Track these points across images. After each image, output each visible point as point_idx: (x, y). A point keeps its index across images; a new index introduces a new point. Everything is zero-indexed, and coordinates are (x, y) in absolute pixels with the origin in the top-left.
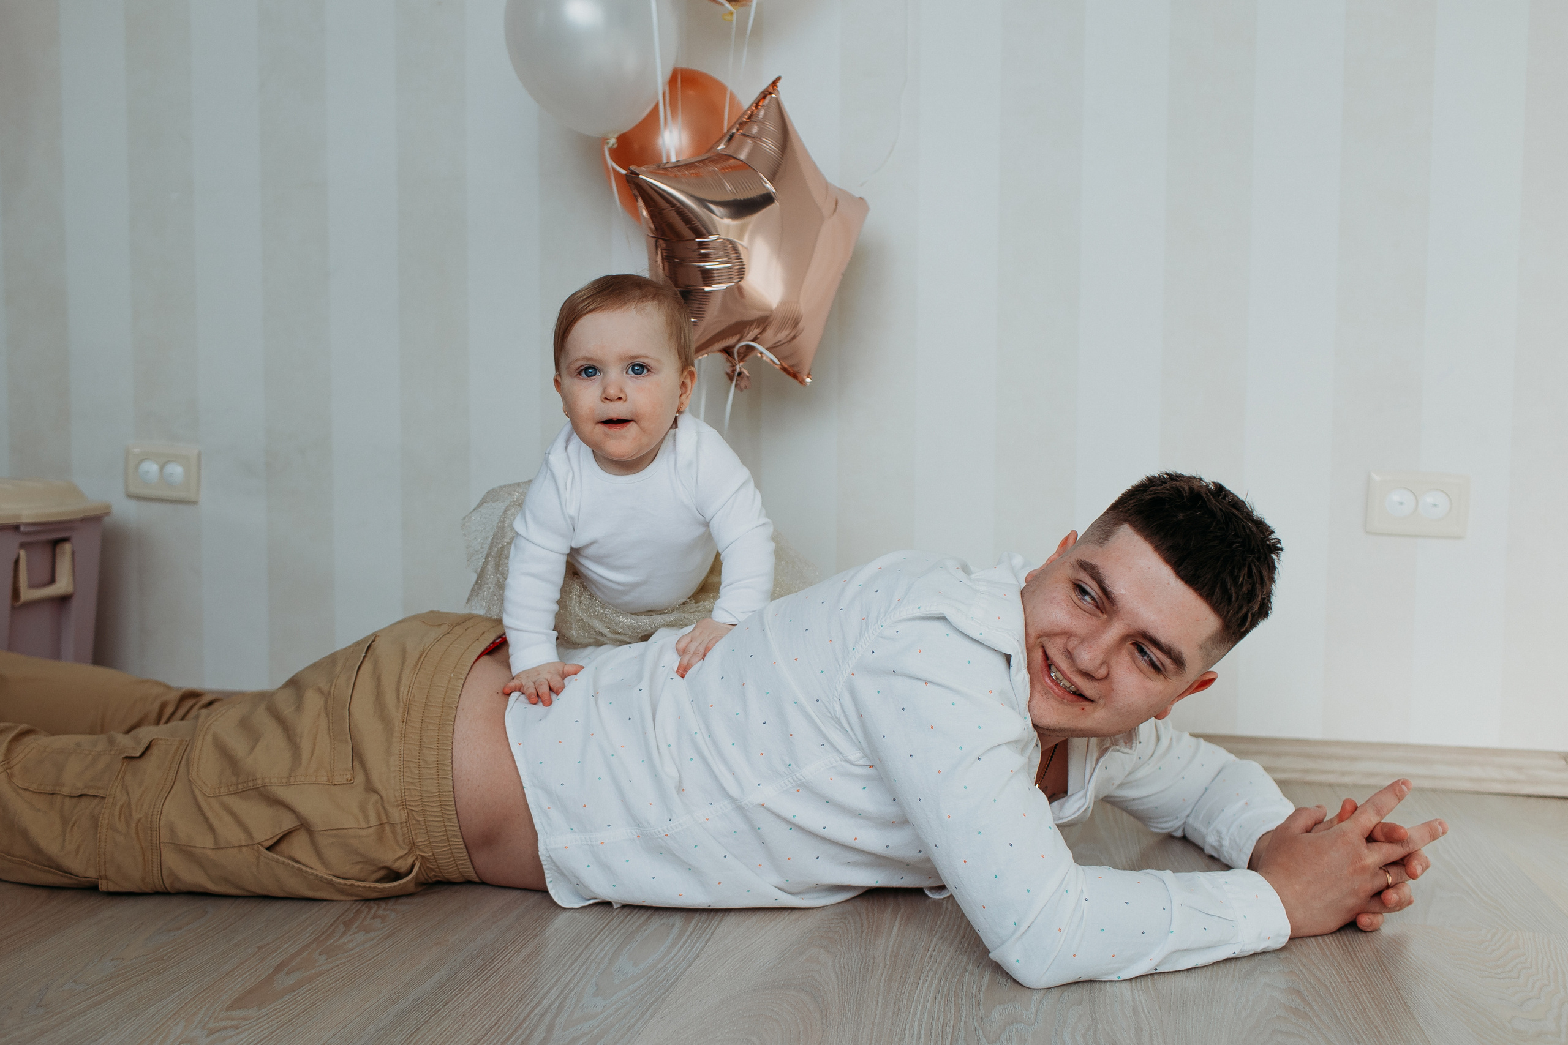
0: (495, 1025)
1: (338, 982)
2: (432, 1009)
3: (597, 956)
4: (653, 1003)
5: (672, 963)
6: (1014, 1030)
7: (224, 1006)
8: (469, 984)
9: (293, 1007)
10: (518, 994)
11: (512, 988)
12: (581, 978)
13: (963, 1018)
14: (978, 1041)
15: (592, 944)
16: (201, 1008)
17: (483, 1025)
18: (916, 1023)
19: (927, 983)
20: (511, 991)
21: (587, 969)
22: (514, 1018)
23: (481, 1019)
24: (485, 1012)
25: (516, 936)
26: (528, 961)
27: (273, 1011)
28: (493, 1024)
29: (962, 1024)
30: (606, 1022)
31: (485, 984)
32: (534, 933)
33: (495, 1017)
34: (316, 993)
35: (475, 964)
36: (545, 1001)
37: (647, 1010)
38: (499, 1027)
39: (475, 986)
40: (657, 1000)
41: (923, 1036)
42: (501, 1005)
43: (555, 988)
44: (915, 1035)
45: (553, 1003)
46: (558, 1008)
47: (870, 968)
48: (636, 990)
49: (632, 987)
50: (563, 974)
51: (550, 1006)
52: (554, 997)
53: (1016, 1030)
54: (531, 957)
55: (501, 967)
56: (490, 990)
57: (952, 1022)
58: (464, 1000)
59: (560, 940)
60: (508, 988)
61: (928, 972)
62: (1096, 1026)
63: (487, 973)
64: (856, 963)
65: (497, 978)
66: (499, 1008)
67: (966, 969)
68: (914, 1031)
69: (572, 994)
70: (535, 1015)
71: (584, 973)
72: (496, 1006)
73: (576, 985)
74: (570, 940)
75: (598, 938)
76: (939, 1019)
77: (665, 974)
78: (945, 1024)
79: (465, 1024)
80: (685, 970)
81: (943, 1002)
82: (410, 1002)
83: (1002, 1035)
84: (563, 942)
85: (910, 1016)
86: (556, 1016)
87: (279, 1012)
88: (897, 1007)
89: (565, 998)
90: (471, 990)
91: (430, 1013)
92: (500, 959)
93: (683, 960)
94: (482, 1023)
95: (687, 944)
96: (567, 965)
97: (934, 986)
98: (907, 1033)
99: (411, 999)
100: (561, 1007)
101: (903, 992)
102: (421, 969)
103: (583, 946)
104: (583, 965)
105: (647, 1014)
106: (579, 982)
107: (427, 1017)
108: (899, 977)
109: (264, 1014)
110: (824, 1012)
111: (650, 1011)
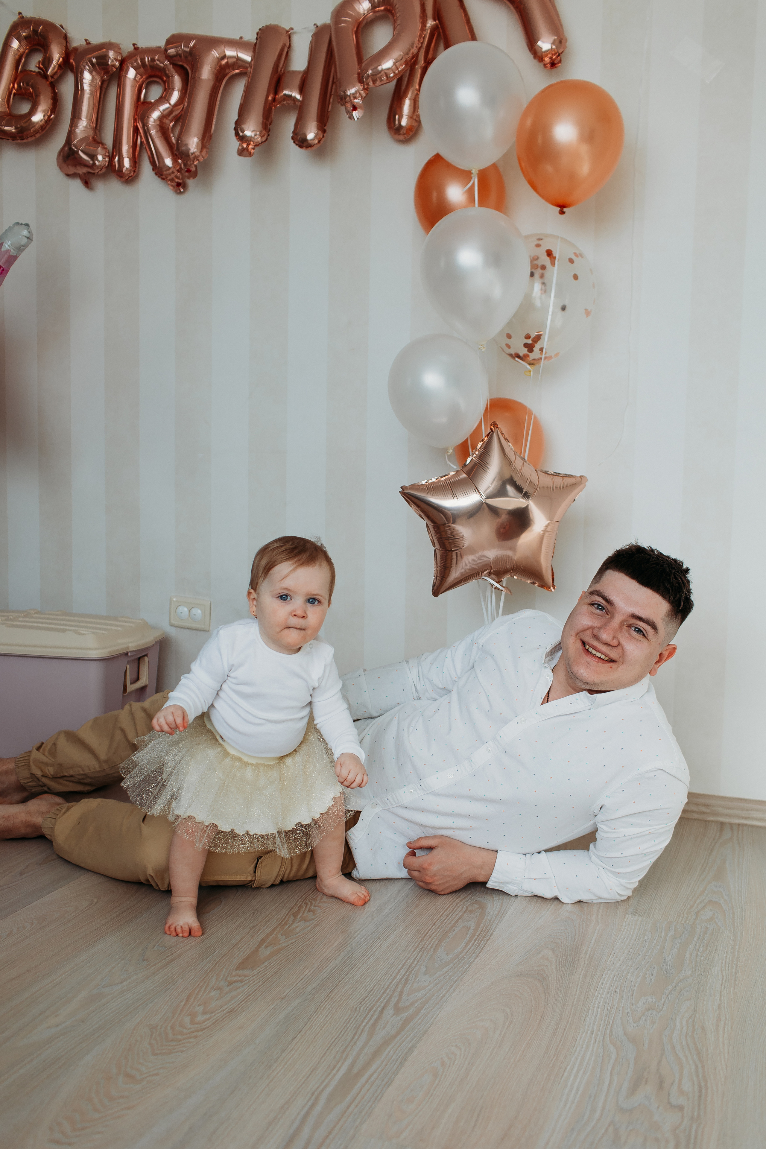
0: (372, 990)
1: (291, 955)
2: (340, 977)
3: (427, 946)
4: (456, 981)
5: (467, 954)
6: (649, 1014)
7: (234, 966)
8: (359, 961)
9: (269, 970)
10: (384, 970)
11: (381, 965)
12: (418, 962)
13: (622, 1004)
14: (628, 1020)
15: (425, 938)
16: (224, 967)
17: (366, 989)
18: (596, 1006)
19: (606, 979)
20: (380, 968)
21: (422, 956)
22: (382, 986)
23: (365, 985)
24: (367, 981)
25: (384, 929)
26: (390, 947)
27: (259, 972)
28: (371, 989)
29: (621, 1008)
30: (430, 992)
31: (368, 962)
32: (394, 928)
33: (372, 984)
34: (280, 962)
35: (362, 947)
36: (398, 976)
37: (452, 986)
38: (375, 991)
39: (362, 963)
40: (458, 979)
41: (598, 1015)
42: (376, 977)
43: (404, 968)
44: (594, 1014)
45: (403, 977)
46: (405, 981)
47: (576, 966)
48: (447, 972)
49: (445, 970)
50: (409, 958)
51: (401, 979)
52: (403, 973)
53: (651, 1014)
54: (392, 945)
55: (376, 950)
56: (370, 966)
57: (616, 1007)
58: (356, 972)
59: (408, 934)
60: (380, 965)
61: (607, 972)
62: (695, 1015)
63: (369, 954)
64: (568, 962)
65: (374, 958)
66: (374, 979)
67: (629, 971)
68: (594, 1011)
69: (413, 972)
70: (393, 985)
71: (420, 958)
72: (373, 977)
73: (415, 966)
74: (413, 934)
75: (428, 934)
76: (609, 1004)
77: (463, 962)
78: (612, 1008)
79: (357, 988)
80: (474, 960)
81: (613, 992)
82: (328, 972)
83: (642, 1018)
84: (409, 935)
85: (593, 1001)
86: (404, 986)
87: (262, 973)
88: (587, 994)
89: (409, 975)
90: (360, 965)
91: (339, 980)
92: (376, 945)
93: (474, 953)
94: (366, 988)
95: (477, 942)
96: (411, 952)
97: (610, 981)
98: (590, 1011)
99: (329, 970)
100: (407, 981)
101: (592, 984)
102: (334, 949)
103: (420, 939)
104: (419, 953)
105: (452, 989)
106: (417, 964)
107: (337, 982)
108: (591, 973)
109: (255, 974)
110: (547, 994)
111: (454, 987)
